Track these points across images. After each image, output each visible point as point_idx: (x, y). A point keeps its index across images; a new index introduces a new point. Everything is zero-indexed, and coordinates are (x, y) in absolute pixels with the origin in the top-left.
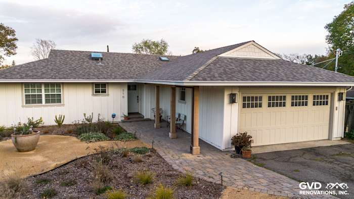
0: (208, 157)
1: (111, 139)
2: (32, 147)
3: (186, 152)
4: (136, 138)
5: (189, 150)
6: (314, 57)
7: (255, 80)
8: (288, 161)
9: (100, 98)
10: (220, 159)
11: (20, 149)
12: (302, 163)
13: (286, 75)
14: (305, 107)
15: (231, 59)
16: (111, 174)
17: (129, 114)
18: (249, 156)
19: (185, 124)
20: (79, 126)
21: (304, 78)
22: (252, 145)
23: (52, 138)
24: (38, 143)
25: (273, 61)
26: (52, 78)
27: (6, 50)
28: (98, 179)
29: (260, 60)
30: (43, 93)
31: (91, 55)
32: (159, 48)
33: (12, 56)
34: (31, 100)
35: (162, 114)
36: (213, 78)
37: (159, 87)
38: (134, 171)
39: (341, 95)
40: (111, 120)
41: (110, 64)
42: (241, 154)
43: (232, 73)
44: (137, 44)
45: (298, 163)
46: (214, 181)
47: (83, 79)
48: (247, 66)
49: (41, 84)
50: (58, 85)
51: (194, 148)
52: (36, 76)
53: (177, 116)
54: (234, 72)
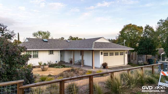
1: (64, 67)
4: (71, 67)
7: (107, 48)
11: (43, 70)
13: (113, 47)
14: (118, 55)
17: (61, 61)
29: (106, 43)
30: (32, 54)
31: (43, 40)
32: (46, 35)
37: (74, 51)
42: (105, 68)
50: (37, 51)
51: (93, 67)
52: (30, 48)
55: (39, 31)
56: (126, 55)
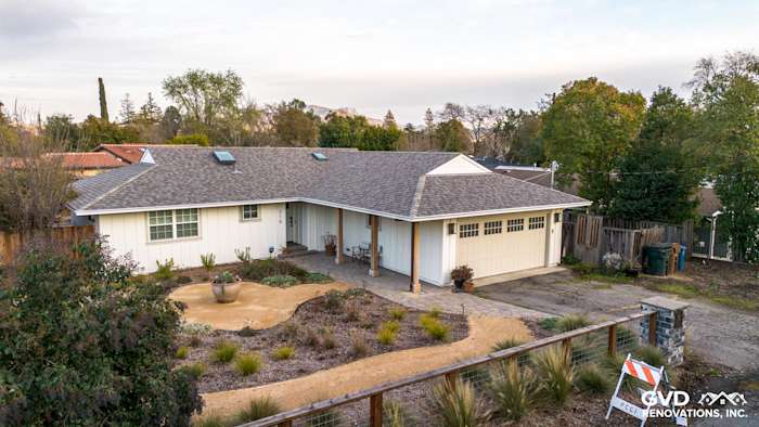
0: (431, 294)
3: (406, 291)
4: (330, 279)
5: (410, 289)
6: (517, 113)
7: (475, 209)
8: (509, 292)
9: (251, 225)
11: (221, 299)
12: (523, 293)
13: (503, 200)
14: (520, 231)
17: (288, 243)
18: (472, 289)
21: (521, 202)
22: (473, 278)
25: (484, 176)
26: (190, 202)
30: (174, 224)
32: (224, 90)
34: (158, 234)
36: (436, 211)
37: (342, 212)
39: (557, 215)
40: (271, 255)
41: (250, 171)
42: (463, 288)
45: (519, 293)
46: (454, 313)
47: (233, 200)
48: (461, 189)
49: (171, 211)
50: (195, 211)
51: (414, 287)
55: (194, 69)
56: (556, 229)
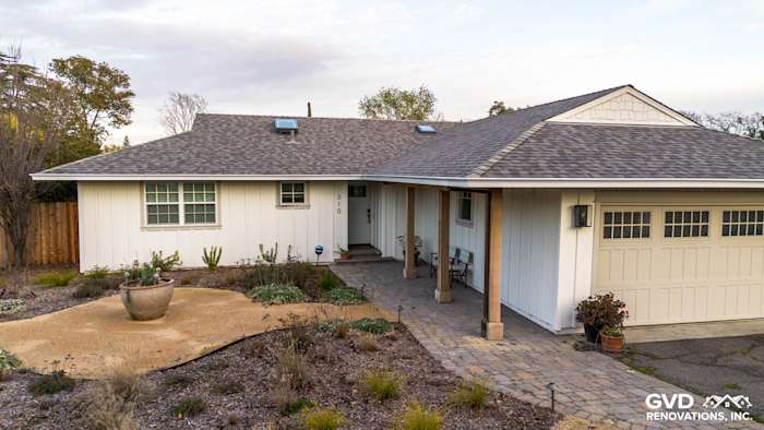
0: (523, 346)
1: (314, 298)
2: (160, 312)
3: (473, 333)
4: (363, 299)
5: (479, 330)
7: (633, 174)
8: (713, 362)
9: (293, 213)
10: (548, 352)
11: (136, 314)
12: (747, 370)
13: (710, 163)
14: (755, 237)
15: (577, 127)
16: (313, 374)
18: (617, 348)
19: (471, 273)
20: (248, 271)
21: (755, 171)
22: (626, 323)
23: (196, 294)
24: (171, 304)
25: (678, 130)
26: (197, 171)
27: (113, 115)
28: (286, 383)
29: (646, 129)
30: (181, 203)
31: (274, 124)
32: (415, 106)
33: (123, 127)
34: (159, 216)
35: (419, 249)
36: (534, 171)
37: (413, 191)
38: (361, 369)
40: (313, 258)
41: (313, 142)
42: (599, 342)
43: (579, 158)
44: (370, 97)
45: (737, 368)
46: (535, 402)
47: (259, 173)
48: (614, 144)
49: (177, 183)
50: (211, 185)
51: (490, 325)
52: (167, 166)
53: (452, 254)
54: (585, 157)
